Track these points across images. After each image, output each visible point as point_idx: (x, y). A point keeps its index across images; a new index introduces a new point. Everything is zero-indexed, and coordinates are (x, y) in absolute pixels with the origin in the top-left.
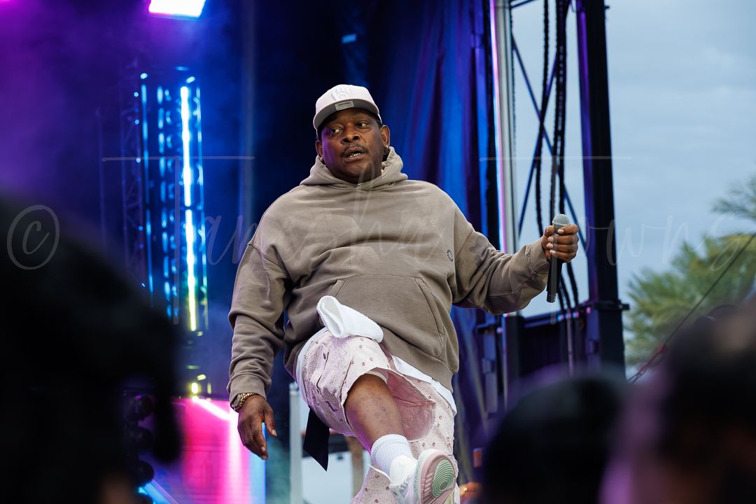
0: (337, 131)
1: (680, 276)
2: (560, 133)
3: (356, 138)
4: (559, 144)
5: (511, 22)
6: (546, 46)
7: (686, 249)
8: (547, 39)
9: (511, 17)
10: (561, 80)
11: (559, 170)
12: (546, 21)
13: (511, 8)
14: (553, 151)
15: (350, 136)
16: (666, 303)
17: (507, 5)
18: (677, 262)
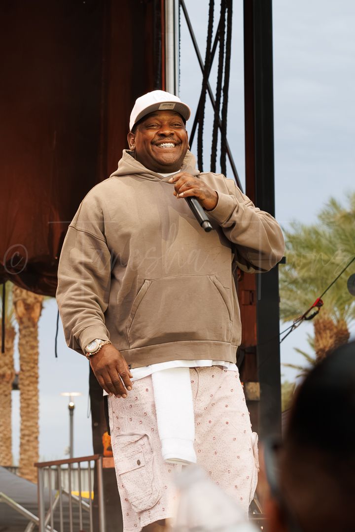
1: (326, 231)
7: (334, 203)
14: (216, 106)
16: (312, 255)
18: (324, 217)
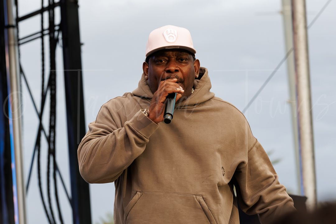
0: (164, 61)
2: (53, 127)
3: (177, 71)
4: (52, 134)
5: (19, 54)
6: (43, 70)
8: (43, 65)
9: (19, 51)
10: (53, 92)
11: (52, 152)
12: (43, 54)
13: (19, 45)
14: (48, 139)
15: (173, 68)
17: (16, 43)
